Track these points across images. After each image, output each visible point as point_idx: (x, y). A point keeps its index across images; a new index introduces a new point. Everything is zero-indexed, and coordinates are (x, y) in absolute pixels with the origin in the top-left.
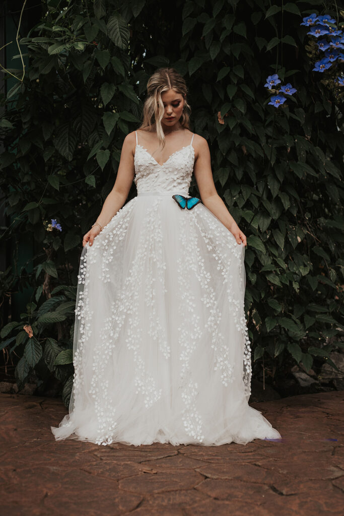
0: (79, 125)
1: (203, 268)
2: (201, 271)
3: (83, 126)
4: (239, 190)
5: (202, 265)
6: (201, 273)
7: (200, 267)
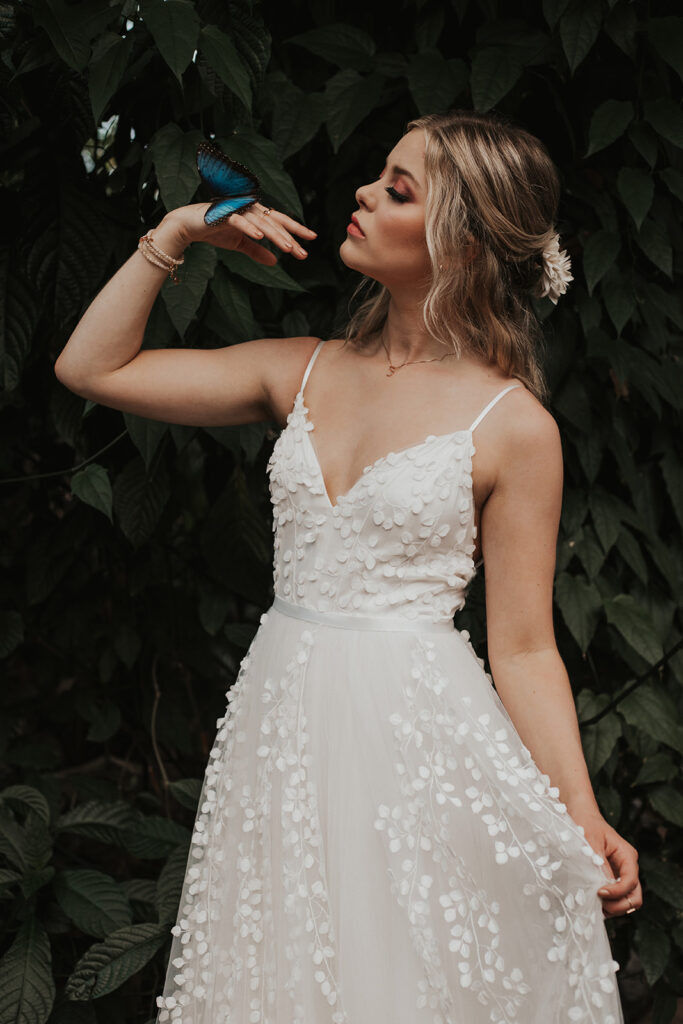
0: (47, 260)
1: (495, 943)
2: (488, 958)
3: (62, 265)
4: (584, 513)
5: (493, 927)
6: (486, 967)
7: (484, 935)
